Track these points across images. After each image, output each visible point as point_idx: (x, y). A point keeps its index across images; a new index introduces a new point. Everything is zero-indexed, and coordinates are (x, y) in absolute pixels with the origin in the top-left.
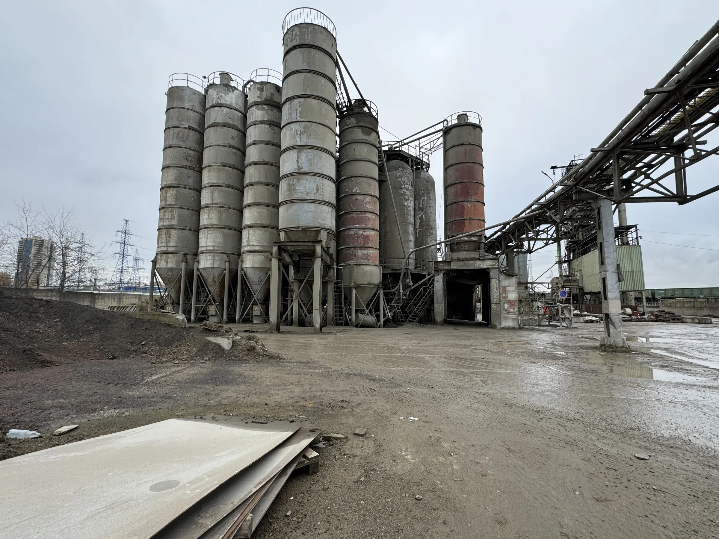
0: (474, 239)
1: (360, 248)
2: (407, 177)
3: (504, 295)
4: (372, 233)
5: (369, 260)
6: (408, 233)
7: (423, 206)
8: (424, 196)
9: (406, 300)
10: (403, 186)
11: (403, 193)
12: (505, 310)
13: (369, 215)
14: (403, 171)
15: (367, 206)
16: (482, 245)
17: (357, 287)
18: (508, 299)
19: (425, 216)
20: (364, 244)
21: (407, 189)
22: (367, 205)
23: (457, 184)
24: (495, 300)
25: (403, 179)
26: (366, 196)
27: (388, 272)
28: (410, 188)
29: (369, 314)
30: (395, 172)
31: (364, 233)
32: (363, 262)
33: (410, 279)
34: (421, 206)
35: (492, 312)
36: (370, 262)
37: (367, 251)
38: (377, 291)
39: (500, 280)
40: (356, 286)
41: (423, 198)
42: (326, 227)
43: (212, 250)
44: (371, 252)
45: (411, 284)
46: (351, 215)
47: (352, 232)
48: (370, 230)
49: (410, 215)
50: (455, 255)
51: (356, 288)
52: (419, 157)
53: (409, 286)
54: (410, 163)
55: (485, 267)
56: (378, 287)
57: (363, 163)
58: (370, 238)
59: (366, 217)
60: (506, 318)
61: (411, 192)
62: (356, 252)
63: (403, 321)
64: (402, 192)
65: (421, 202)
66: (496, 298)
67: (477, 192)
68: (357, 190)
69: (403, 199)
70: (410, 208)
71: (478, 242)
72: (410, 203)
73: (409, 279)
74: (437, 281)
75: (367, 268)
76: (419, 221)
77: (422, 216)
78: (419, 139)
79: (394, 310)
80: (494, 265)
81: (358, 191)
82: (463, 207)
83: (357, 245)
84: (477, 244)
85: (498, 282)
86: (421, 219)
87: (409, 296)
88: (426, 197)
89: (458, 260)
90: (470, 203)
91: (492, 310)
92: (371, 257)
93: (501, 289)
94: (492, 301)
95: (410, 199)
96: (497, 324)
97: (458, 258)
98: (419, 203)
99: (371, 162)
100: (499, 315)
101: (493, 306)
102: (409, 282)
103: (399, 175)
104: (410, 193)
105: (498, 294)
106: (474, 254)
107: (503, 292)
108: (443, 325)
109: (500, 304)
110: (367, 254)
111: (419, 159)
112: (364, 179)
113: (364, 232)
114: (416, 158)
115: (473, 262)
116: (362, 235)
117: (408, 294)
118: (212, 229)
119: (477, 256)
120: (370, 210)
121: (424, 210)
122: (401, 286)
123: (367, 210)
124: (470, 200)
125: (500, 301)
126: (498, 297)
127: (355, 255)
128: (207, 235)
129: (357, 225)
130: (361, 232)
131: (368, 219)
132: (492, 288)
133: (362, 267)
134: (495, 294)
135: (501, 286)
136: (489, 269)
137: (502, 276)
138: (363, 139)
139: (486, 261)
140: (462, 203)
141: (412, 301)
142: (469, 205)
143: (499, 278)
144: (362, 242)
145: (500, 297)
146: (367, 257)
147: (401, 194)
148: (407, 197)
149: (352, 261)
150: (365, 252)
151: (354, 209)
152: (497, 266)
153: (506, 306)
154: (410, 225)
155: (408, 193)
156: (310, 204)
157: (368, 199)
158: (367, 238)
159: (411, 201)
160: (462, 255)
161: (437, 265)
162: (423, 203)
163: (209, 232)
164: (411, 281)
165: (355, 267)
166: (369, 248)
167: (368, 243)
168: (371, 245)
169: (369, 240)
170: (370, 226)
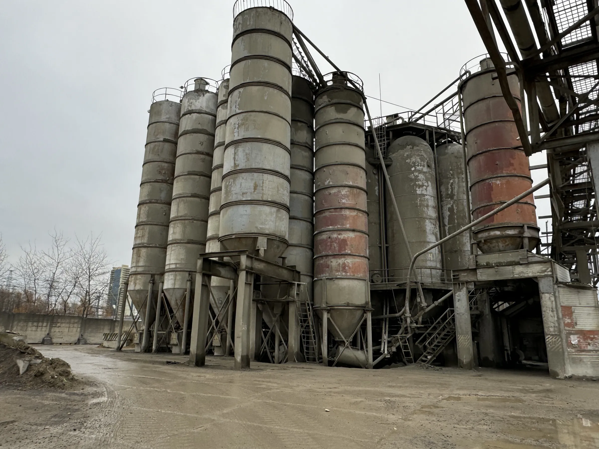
0: (511, 232)
1: (335, 256)
2: (418, 155)
3: (568, 321)
4: (351, 235)
5: (346, 272)
6: (425, 231)
7: (452, 191)
8: (454, 178)
9: (418, 328)
10: (413, 169)
11: (413, 177)
12: (572, 346)
13: (347, 213)
14: (413, 148)
15: (344, 201)
16: (526, 241)
17: (330, 310)
18: (578, 327)
19: (457, 206)
20: (339, 251)
21: (420, 172)
22: (344, 199)
23: (479, 156)
24: (552, 329)
25: (413, 160)
26: (341, 189)
27: (393, 288)
28: (425, 169)
29: (350, 347)
30: (401, 152)
31: (339, 237)
32: (338, 274)
33: (422, 297)
34: (450, 192)
35: (548, 349)
36: (348, 274)
37: (343, 259)
38: (363, 316)
39: (557, 294)
40: (329, 308)
41: (451, 181)
42: (267, 232)
43: (174, 268)
44: (349, 261)
45: (424, 304)
46: (324, 215)
47: (324, 236)
48: (348, 232)
49: (427, 206)
50: (484, 259)
51: (329, 311)
52: (442, 126)
53: (422, 309)
54: (427, 137)
55: (530, 275)
56: (363, 309)
57: (337, 148)
58: (348, 242)
59: (342, 215)
60: (576, 362)
61: (427, 174)
62: (329, 263)
63: (410, 362)
64: (412, 176)
65: (450, 187)
66: (552, 325)
67: (512, 161)
68: (329, 182)
69: (413, 186)
70: (427, 197)
71: (520, 237)
72: (426, 189)
73: (420, 297)
74: (459, 300)
75: (345, 283)
76: (448, 213)
77: (452, 206)
78: (442, 103)
79: (398, 344)
80: (545, 271)
81: (331, 183)
82: (490, 187)
83: (330, 253)
84: (518, 240)
85: (553, 299)
86: (451, 210)
87: (423, 323)
88: (456, 180)
89: (488, 266)
90: (500, 180)
91: (547, 346)
92: (350, 268)
93: (560, 310)
94: (546, 330)
95: (426, 184)
96: (558, 370)
97: (488, 264)
98: (447, 189)
99: (349, 144)
100: (561, 354)
101: (549, 339)
102: (421, 302)
103: (407, 155)
104: (426, 176)
105: (556, 319)
106: (511, 256)
107: (563, 315)
108: (470, 369)
109: (560, 335)
110: (344, 264)
111: (445, 129)
112: (339, 167)
113: (339, 234)
114: (438, 128)
115: (510, 268)
116: (336, 238)
117: (420, 319)
118: (175, 245)
119: (517, 260)
120: (347, 206)
121: (455, 198)
122: (408, 308)
123: (343, 206)
124: (499, 175)
125: (560, 331)
126: (557, 325)
127: (328, 266)
128: (171, 251)
129: (331, 227)
130: (335, 236)
131: (346, 218)
132: (543, 309)
133: (336, 281)
134: (550, 319)
135: (559, 306)
136: (536, 278)
137: (561, 290)
138: (337, 119)
139: (531, 265)
140: (487, 181)
141: (428, 331)
142: (498, 182)
143: (555, 293)
144: (337, 248)
145: (559, 324)
146: (344, 267)
147: (412, 180)
148: (420, 183)
149: (324, 275)
150: (341, 261)
151: (326, 206)
152: (550, 273)
153: (574, 340)
154: (427, 221)
155: (421, 176)
156: (245, 205)
157: (344, 191)
158: (343, 243)
159: (427, 187)
160: (493, 258)
161: (458, 275)
162: (452, 189)
163: (173, 248)
164: (423, 300)
165: (328, 282)
166: (346, 256)
167: (345, 250)
168: (349, 252)
169: (347, 245)
170: (348, 226)
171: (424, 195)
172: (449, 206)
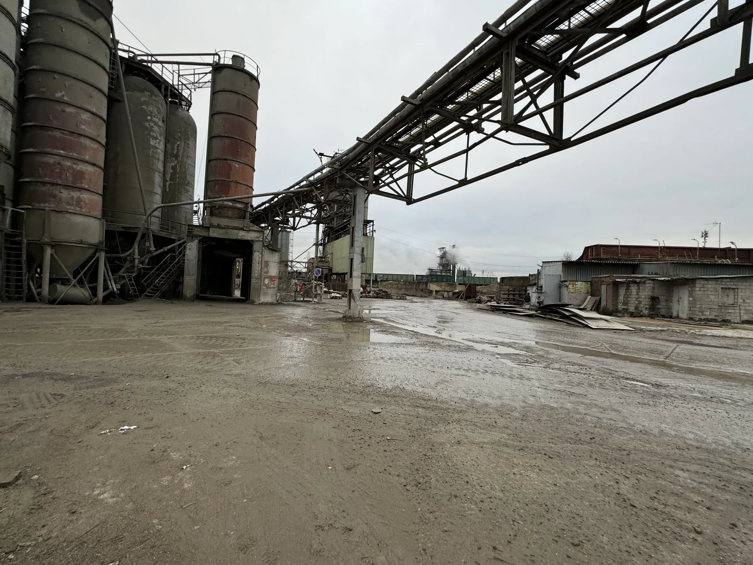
0: (239, 206)
1: (66, 187)
2: (156, 107)
3: (266, 270)
4: (91, 169)
5: (81, 207)
6: (153, 182)
7: (177, 152)
8: (181, 140)
9: (144, 268)
10: (149, 118)
11: (148, 126)
12: (265, 285)
13: (87, 142)
14: (151, 96)
15: (83, 127)
16: (248, 214)
17: (56, 245)
18: (269, 274)
19: (180, 167)
20: (73, 182)
21: (156, 124)
22: (84, 125)
23: (224, 138)
24: (256, 275)
25: (151, 109)
26: (80, 111)
27: (117, 230)
28: (160, 123)
29: (77, 285)
30: (138, 94)
31: (75, 166)
32: (71, 208)
33: (152, 242)
34: (175, 152)
35: (252, 287)
36: (84, 210)
37: (78, 193)
38: (95, 254)
39: (263, 253)
40: (54, 243)
41: (178, 143)
44: (86, 196)
45: (153, 248)
46: (50, 133)
47: (51, 160)
48: (87, 164)
49: (158, 159)
50: (216, 221)
51: (53, 247)
52: (176, 87)
53: (150, 252)
54: (163, 90)
55: (249, 238)
56: (97, 248)
57: (80, 59)
58: (86, 176)
59: (81, 143)
60: (266, 294)
61: (161, 129)
62: (56, 192)
63: (137, 296)
64: (147, 124)
65: (176, 148)
66: (257, 272)
67: (248, 153)
68: (63, 96)
69: (148, 134)
70: (159, 150)
71: (244, 211)
72: (159, 143)
73: (149, 242)
74: (190, 249)
75: (79, 219)
76: (171, 171)
77: (176, 165)
78: (178, 63)
79: (123, 282)
80: (259, 237)
81: (66, 98)
82: (230, 168)
83: (59, 182)
84: (243, 212)
85: (260, 256)
86: (174, 168)
87: (148, 264)
88: (183, 143)
89: (219, 226)
90: (238, 164)
91: (251, 285)
92: (86, 204)
93: (263, 263)
94: (253, 275)
95: (159, 138)
96: (256, 300)
97: (218, 225)
98: (173, 148)
99: (96, 62)
100: (259, 290)
101: (253, 281)
102: (150, 246)
103: (145, 101)
104: (160, 130)
105: (260, 268)
106: (237, 223)
107: (264, 267)
108: (193, 301)
109: (260, 279)
110: (79, 198)
111: (177, 90)
112: (80, 84)
113: (75, 164)
114: (173, 86)
115: (236, 231)
116: (71, 168)
117: (147, 261)
119: (241, 226)
120: (87, 134)
121: (180, 159)
122: (137, 251)
123: (82, 133)
124: (238, 160)
125: (261, 276)
126: (260, 272)
127: (54, 196)
129: (62, 152)
130: (68, 163)
131: (85, 147)
132: (254, 262)
133: (67, 216)
134: (257, 268)
135: (263, 261)
136: (252, 241)
137: (266, 250)
138: (82, 21)
139: (251, 232)
140: (229, 161)
141: (152, 272)
142: (237, 166)
143: (262, 252)
144: (70, 179)
145: (261, 272)
146: (79, 202)
147: (146, 128)
148: (154, 135)
149: (47, 205)
150: (75, 194)
151: (55, 124)
152: (262, 239)
153: (267, 281)
154: (157, 173)
155: (156, 128)
157: (85, 116)
158: (80, 175)
159: (160, 141)
160: (224, 222)
161: (192, 229)
162: (178, 149)
164: (152, 245)
165: (53, 214)
166: (83, 191)
167: (82, 183)
168: (86, 187)
169: (85, 178)
170: (87, 158)
171: (157, 148)
172: (174, 164)
